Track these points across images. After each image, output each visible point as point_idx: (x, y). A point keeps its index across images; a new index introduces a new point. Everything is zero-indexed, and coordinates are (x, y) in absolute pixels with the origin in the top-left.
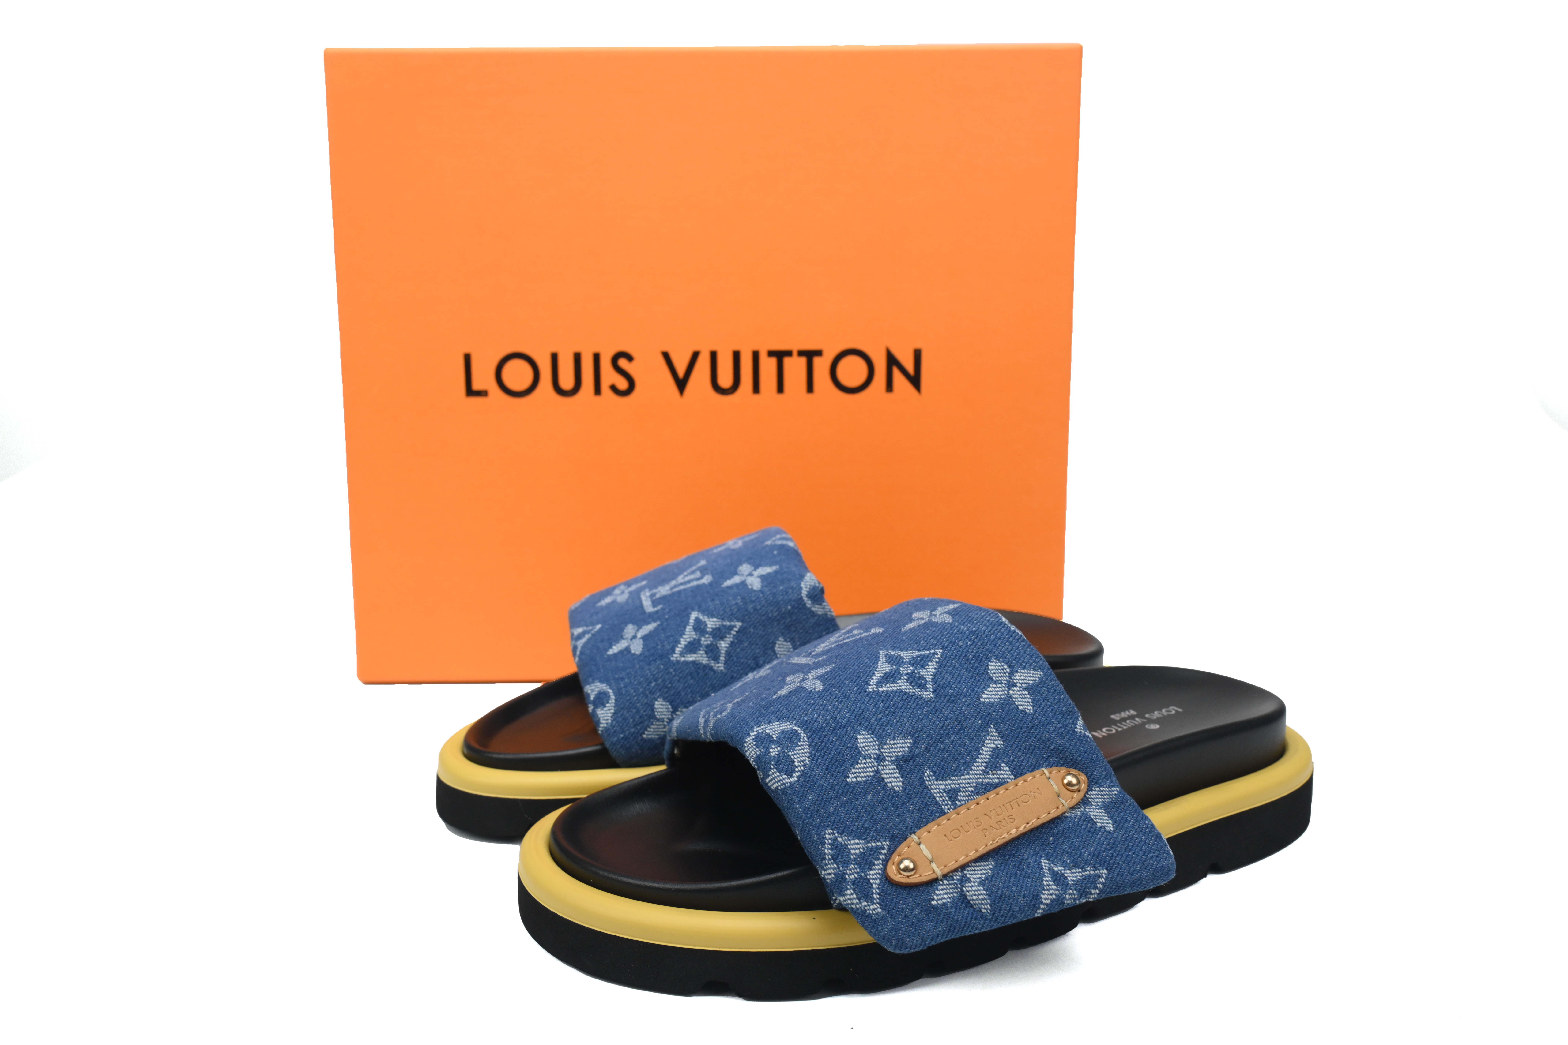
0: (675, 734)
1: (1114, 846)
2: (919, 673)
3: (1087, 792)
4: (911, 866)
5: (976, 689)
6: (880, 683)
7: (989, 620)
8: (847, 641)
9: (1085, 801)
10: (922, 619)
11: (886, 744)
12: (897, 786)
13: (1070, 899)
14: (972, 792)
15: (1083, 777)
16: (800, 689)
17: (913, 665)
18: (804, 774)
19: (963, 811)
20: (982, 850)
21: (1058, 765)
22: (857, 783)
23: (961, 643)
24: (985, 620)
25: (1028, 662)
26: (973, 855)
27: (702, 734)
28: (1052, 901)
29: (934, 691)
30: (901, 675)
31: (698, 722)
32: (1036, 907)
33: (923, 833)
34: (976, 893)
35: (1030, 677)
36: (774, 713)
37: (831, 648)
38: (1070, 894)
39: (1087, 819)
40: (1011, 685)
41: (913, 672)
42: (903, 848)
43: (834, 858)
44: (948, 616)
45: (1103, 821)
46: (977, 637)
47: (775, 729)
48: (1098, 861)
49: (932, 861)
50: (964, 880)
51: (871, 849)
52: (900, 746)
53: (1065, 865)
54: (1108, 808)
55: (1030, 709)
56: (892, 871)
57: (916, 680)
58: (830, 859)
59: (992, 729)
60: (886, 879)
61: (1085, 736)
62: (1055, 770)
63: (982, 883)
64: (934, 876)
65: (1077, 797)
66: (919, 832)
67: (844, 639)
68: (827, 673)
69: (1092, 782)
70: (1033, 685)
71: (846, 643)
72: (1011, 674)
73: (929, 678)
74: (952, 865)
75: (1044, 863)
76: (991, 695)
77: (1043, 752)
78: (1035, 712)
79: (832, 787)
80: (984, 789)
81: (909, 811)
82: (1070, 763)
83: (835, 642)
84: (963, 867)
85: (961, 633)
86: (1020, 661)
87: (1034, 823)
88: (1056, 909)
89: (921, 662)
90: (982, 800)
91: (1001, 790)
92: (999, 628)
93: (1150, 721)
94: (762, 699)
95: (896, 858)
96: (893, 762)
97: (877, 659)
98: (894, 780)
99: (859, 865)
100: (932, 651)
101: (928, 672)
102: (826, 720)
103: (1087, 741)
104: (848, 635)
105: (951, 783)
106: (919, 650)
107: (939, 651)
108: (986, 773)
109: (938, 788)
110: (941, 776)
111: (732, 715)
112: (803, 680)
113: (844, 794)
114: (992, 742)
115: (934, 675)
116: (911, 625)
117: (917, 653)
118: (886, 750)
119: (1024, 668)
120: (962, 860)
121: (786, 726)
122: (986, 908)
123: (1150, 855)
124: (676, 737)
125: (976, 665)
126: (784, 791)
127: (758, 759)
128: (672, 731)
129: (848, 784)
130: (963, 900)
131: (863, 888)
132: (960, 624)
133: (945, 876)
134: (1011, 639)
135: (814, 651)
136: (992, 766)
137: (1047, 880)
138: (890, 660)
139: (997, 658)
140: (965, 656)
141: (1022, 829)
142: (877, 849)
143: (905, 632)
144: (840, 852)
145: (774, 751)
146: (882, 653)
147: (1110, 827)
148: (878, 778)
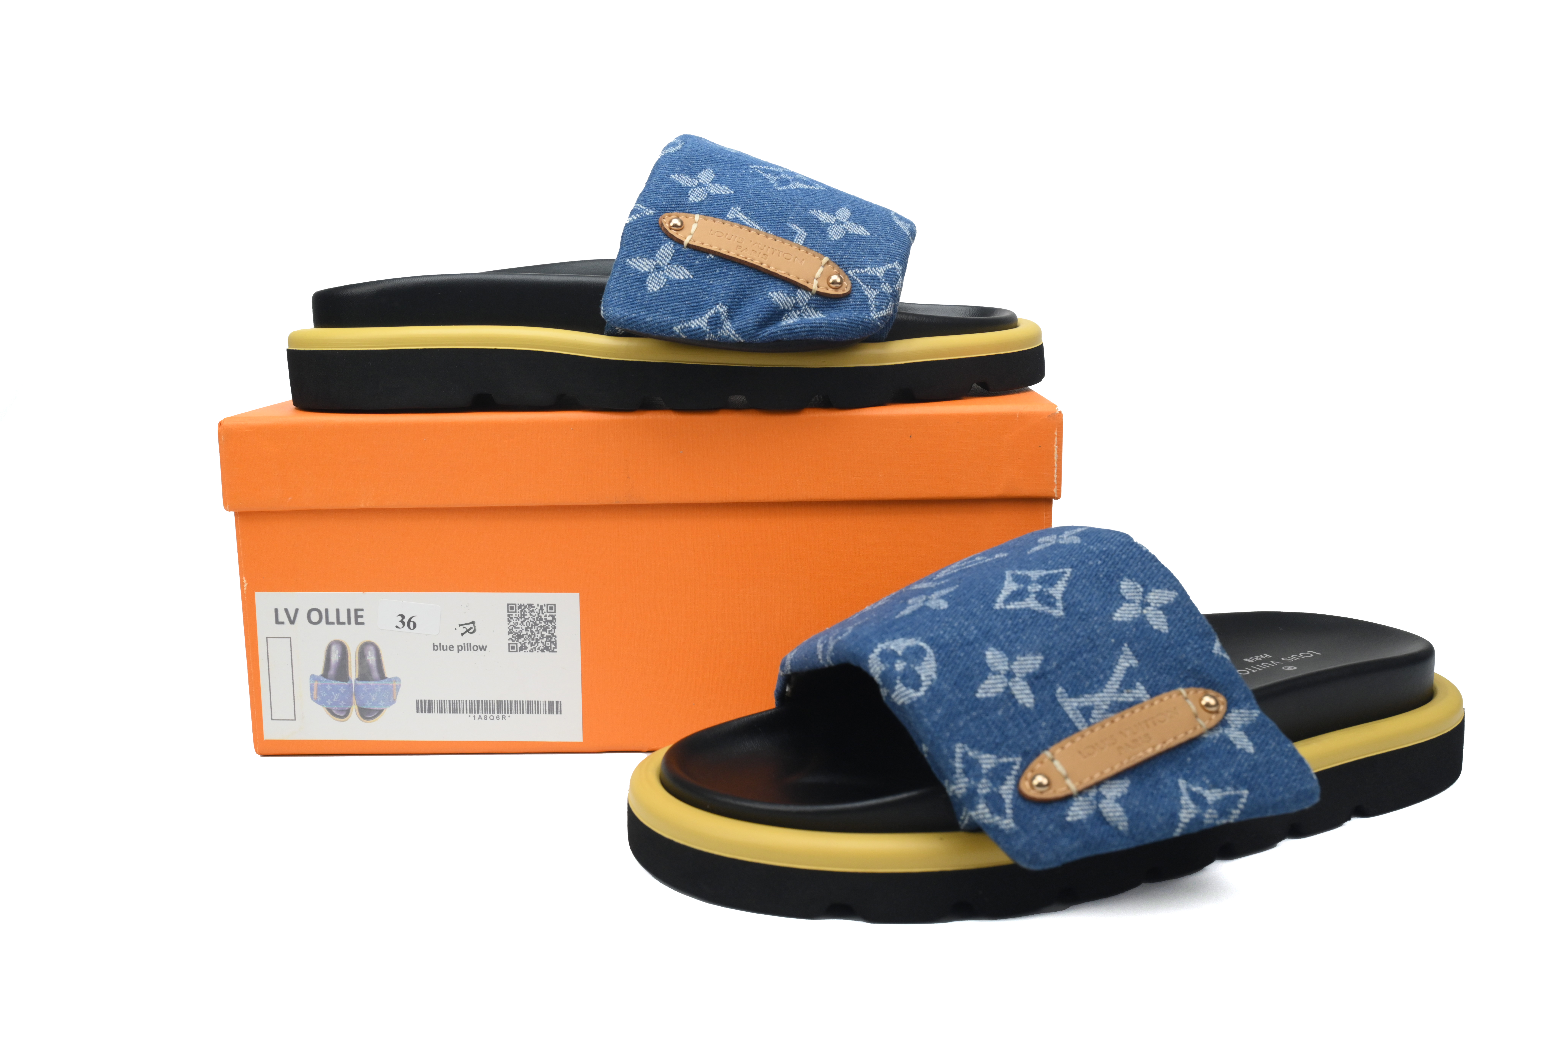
0: (789, 667)
1: (1254, 767)
2: (1047, 591)
3: (1226, 714)
4: (1045, 781)
5: (1108, 608)
6: (1007, 601)
7: (1119, 541)
8: (970, 566)
9: (1223, 723)
10: (1049, 542)
11: (1016, 660)
12: (1029, 703)
13: (1210, 819)
14: (1106, 710)
15: (1222, 699)
16: (923, 609)
17: (1041, 584)
18: (931, 688)
19: (1097, 729)
20: (1118, 768)
21: (1196, 685)
22: (988, 699)
23: (1091, 563)
24: (1116, 540)
25: (1161, 582)
26: (1108, 772)
27: (820, 660)
28: (1192, 820)
29: (1065, 609)
30: (1029, 593)
31: (816, 648)
32: (1174, 826)
33: (1057, 749)
34: (1113, 810)
35: (1165, 596)
36: (898, 630)
37: (954, 573)
38: (1210, 814)
39: (1226, 740)
40: (1145, 604)
41: (1041, 591)
42: (1036, 765)
43: (966, 772)
44: (1075, 537)
45: (1243, 743)
46: (1107, 557)
47: (900, 645)
48: (1239, 781)
49: (1066, 777)
50: (1100, 797)
51: (1003, 765)
52: (1031, 663)
53: (1204, 786)
54: (1249, 730)
55: (1165, 629)
56: (1025, 786)
57: (1045, 598)
58: (960, 774)
59: (1125, 648)
60: (1019, 795)
61: (1222, 658)
62: (1192, 691)
63: (1118, 800)
64: (1068, 793)
65: (1215, 719)
66: (1052, 748)
67: (966, 565)
68: (951, 593)
69: (1232, 704)
70: (1167, 605)
71: (969, 568)
72: (1145, 594)
73: (1058, 596)
74: (1087, 782)
75: (1182, 783)
76: (1124, 614)
77: (1179, 672)
78: (1170, 632)
79: (961, 702)
80: (1118, 707)
81: (1041, 728)
82: (1209, 684)
83: (957, 568)
84: (1098, 784)
85: (1091, 553)
86: (1154, 581)
87: (1171, 742)
88: (1195, 829)
89: (1050, 581)
90: (1117, 718)
91: (1137, 709)
92: (1131, 548)
93: (1287, 664)
94: (885, 620)
95: (1029, 774)
96: (1024, 679)
97: (1003, 578)
98: (1025, 696)
99: (991, 779)
100: (1061, 570)
101: (1058, 590)
102: (952, 636)
103: (1225, 662)
104: (970, 562)
105: (1085, 700)
106: (1047, 570)
107: (1069, 571)
108: (1120, 691)
109: (1070, 705)
110: (1074, 692)
111: (854, 635)
112: (927, 600)
113: (974, 709)
114: (1126, 661)
115: (1064, 594)
116: (1037, 548)
117: (1044, 573)
118: (1016, 666)
119: (1158, 588)
120: (1097, 777)
121: (911, 642)
122: (1123, 825)
123: (1293, 778)
124: (791, 670)
125: (1107, 584)
126: (911, 706)
127: (883, 675)
128: (786, 665)
129: (977, 700)
130: (1098, 817)
131: (995, 803)
132: (1089, 544)
133: (1081, 793)
134: (1143, 559)
135: (935, 577)
136: (1127, 684)
137: (1185, 799)
138: (1017, 579)
139: (1130, 577)
140: (1096, 575)
141: (1159, 748)
142: (1009, 765)
143: (1031, 555)
144: (971, 767)
145: (899, 666)
146: (1008, 573)
147: (1251, 749)
148: (1008, 695)
